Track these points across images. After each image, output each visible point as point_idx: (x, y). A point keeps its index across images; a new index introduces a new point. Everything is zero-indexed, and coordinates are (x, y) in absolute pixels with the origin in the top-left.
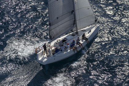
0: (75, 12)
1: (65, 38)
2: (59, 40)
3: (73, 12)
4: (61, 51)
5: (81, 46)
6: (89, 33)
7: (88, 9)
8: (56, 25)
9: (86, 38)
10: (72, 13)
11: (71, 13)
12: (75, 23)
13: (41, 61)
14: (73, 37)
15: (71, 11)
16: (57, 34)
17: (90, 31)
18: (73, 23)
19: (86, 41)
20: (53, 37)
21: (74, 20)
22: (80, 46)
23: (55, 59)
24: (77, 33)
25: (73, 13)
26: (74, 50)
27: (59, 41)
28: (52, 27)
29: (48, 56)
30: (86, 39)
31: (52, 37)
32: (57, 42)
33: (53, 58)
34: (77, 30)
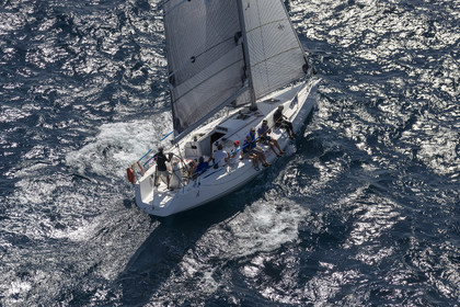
0: (245, 39)
1: (218, 127)
2: (201, 135)
3: (239, 36)
4: (216, 167)
5: (275, 148)
6: (292, 106)
7: (281, 27)
8: (190, 83)
9: (286, 122)
10: (236, 40)
11: (233, 40)
12: (245, 75)
13: (153, 206)
14: (242, 122)
15: (233, 34)
16: (196, 113)
17: (296, 100)
18: (239, 76)
19: (288, 131)
20: (185, 124)
21: (242, 64)
22: (271, 147)
23: (198, 195)
24: (254, 109)
25: (240, 40)
26: (255, 161)
27: (199, 139)
28: (180, 90)
29: (172, 189)
30: (289, 126)
31: (181, 123)
32: (195, 140)
33: (193, 189)
34: (253, 98)
